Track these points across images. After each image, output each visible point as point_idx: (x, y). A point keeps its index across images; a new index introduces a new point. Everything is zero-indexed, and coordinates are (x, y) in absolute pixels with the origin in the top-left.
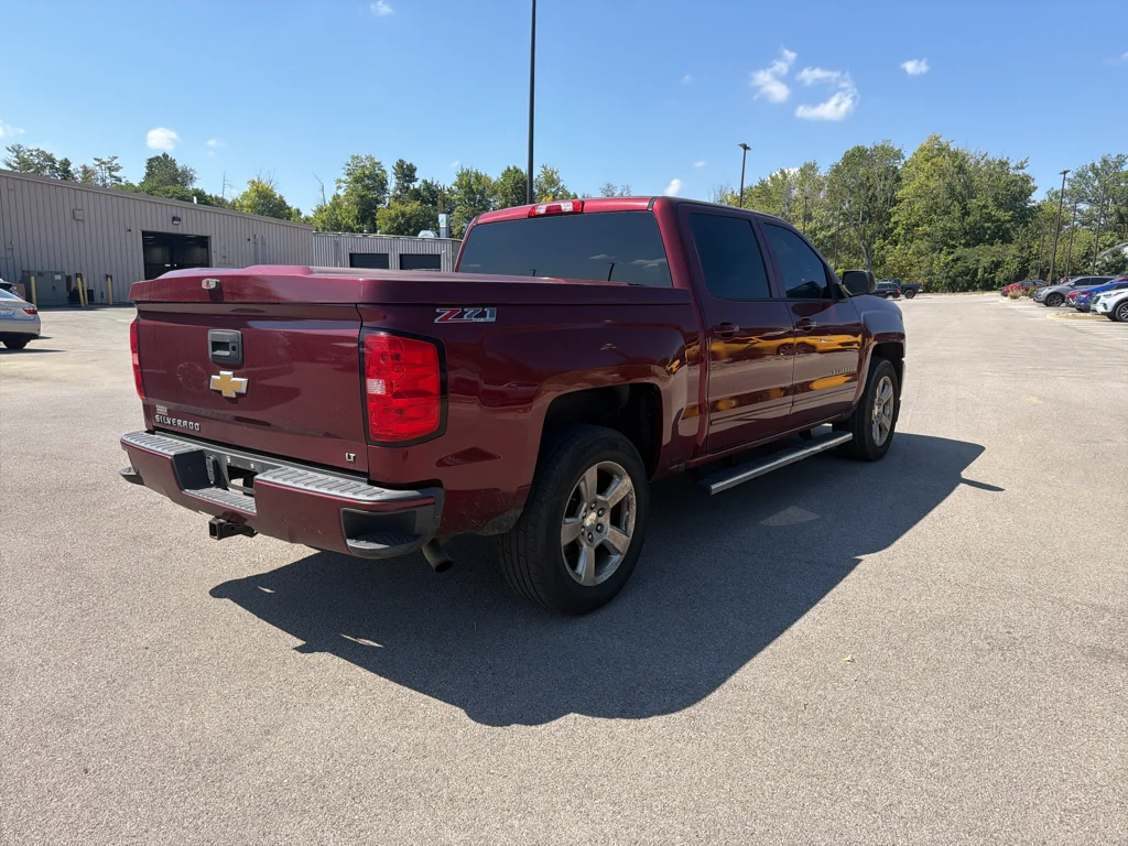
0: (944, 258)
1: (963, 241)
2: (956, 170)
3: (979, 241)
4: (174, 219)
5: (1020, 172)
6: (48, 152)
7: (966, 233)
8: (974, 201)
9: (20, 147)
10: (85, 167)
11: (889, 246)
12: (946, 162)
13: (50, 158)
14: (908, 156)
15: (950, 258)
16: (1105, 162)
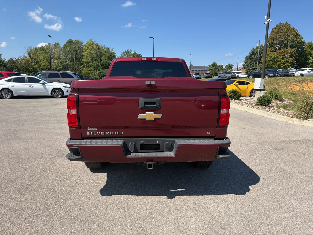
0: (98, 72)
1: (102, 68)
2: (98, 49)
3: (105, 68)
5: (112, 51)
7: (102, 66)
8: (103, 57)
11: (82, 68)
12: (95, 47)
14: (84, 44)
15: (99, 72)
16: (128, 51)
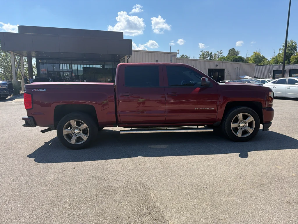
4: (216, 65)
6: (208, 51)
9: (203, 51)
10: (215, 54)
13: (208, 53)
